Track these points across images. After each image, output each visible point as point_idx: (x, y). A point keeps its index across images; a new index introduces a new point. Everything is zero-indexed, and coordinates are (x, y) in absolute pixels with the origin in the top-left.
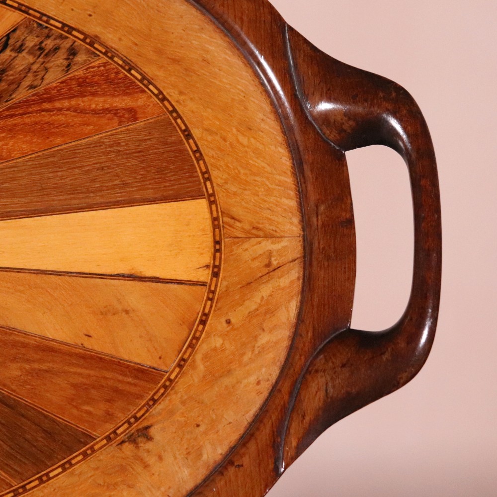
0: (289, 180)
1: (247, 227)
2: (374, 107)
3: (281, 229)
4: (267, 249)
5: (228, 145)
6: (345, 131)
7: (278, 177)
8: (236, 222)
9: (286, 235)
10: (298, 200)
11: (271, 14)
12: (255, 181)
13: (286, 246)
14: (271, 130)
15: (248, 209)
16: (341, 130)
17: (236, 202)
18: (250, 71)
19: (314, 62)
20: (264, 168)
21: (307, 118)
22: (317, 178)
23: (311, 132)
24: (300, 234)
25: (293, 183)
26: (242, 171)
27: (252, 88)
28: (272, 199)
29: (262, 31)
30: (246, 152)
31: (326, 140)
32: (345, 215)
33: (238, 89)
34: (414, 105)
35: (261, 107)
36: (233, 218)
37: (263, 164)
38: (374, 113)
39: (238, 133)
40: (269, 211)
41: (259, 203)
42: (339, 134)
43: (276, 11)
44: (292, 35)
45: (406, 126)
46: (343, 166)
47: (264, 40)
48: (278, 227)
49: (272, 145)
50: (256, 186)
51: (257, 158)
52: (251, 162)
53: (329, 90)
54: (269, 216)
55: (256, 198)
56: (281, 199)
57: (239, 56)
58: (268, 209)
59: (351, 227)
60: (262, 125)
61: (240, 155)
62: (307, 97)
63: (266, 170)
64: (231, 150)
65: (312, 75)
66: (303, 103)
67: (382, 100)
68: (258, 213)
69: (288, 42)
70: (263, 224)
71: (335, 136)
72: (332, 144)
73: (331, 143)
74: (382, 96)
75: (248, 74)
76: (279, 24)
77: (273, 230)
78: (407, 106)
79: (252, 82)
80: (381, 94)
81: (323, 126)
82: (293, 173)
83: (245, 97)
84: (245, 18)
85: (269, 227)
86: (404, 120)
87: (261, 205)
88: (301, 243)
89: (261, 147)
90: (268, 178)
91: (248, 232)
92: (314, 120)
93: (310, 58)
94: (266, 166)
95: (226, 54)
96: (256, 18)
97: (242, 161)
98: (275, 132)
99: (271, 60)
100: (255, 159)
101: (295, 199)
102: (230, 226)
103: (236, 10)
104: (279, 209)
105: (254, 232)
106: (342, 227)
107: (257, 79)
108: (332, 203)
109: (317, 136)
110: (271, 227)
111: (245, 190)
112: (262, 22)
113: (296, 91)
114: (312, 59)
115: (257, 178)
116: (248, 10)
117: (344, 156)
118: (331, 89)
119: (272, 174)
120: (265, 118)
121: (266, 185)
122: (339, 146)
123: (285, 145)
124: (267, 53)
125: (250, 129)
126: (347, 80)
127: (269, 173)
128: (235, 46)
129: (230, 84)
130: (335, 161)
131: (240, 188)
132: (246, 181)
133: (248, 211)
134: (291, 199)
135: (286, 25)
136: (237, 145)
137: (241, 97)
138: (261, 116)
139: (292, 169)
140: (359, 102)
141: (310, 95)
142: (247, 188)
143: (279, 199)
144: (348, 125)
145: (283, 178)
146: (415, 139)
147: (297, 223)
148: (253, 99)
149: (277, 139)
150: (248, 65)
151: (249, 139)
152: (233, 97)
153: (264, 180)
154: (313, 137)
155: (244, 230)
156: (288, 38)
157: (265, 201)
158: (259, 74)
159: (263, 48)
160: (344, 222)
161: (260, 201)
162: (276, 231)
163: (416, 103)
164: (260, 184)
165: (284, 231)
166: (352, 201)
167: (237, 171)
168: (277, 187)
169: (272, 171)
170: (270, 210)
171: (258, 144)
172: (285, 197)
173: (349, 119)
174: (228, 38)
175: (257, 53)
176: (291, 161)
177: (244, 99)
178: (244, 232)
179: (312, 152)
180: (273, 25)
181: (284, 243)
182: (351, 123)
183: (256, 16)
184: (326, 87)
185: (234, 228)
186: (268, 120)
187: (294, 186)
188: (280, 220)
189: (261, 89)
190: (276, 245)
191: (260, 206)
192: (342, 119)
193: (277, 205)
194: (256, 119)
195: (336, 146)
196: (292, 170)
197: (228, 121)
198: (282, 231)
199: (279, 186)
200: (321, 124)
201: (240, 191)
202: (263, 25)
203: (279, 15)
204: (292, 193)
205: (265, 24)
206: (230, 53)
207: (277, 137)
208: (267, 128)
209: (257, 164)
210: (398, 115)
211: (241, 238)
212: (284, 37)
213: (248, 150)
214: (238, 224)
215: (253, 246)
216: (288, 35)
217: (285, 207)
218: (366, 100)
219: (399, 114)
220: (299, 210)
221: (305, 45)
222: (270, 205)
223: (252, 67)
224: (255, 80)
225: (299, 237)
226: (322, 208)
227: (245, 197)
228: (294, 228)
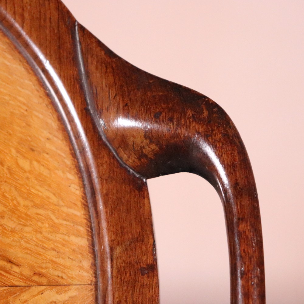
0: (79, 213)
1: (27, 272)
2: (181, 128)
3: (68, 275)
4: (51, 301)
5: (5, 170)
6: (146, 156)
7: (65, 209)
8: (14, 266)
9: (74, 283)
10: (90, 238)
11: (59, 10)
12: (37, 214)
13: (75, 296)
14: (59, 152)
15: (28, 249)
16: (141, 155)
17: (13, 240)
18: (34, 78)
19: (108, 70)
20: (49, 198)
21: (100, 138)
22: (112, 213)
23: (106, 155)
24: (91, 281)
25: (83, 216)
26: (22, 202)
27: (35, 100)
28: (58, 237)
29: (48, 31)
30: (28, 178)
31: (124, 165)
32: (146, 260)
33: (20, 101)
34: (230, 127)
35: (47, 123)
36: (10, 261)
37: (47, 194)
38: (182, 136)
39: (18, 155)
40: (54, 253)
41: (43, 242)
42: (139, 159)
43: (65, 7)
44: (83, 36)
45: (220, 154)
46: (144, 198)
47: (50, 42)
48: (64, 273)
49: (58, 170)
50: (38, 221)
51: (41, 186)
52: (33, 190)
53: (126, 105)
54: (54, 259)
55: (39, 236)
56: (69, 236)
57: (21, 61)
58: (54, 250)
59: (154, 276)
60: (48, 145)
61: (19, 182)
62: (101, 113)
63: (51, 201)
64: (9, 175)
65: (106, 86)
66: (96, 120)
67: (191, 120)
68: (40, 255)
69: (78, 44)
70: (46, 268)
71: (134, 161)
72: (131, 170)
73: (129, 169)
74: (191, 115)
75: (31, 83)
76: (68, 23)
77: (59, 276)
78: (222, 129)
79: (36, 93)
80: (190, 113)
81: (120, 148)
82: (84, 205)
83: (27, 110)
84: (26, 15)
85: (53, 273)
86: (218, 146)
87: (45, 245)
88: (93, 292)
89: (45, 172)
90: (53, 211)
91: (28, 279)
92: (109, 141)
93: (104, 65)
94: (51, 196)
95: (5, 58)
96: (40, 15)
97: (22, 189)
98: (63, 155)
99: (58, 66)
100: (38, 187)
101: (86, 237)
102: (6, 271)
103: (16, 6)
104: (67, 250)
105: (36, 278)
106: (142, 275)
107: (42, 89)
108: (130, 245)
109: (112, 160)
110: (56, 273)
111: (25, 225)
112: (48, 20)
113: (87, 104)
114: (106, 67)
115: (41, 211)
116: (30, 5)
117: (145, 185)
118: (129, 104)
119: (58, 206)
120: (50, 136)
121: (51, 219)
122: (138, 172)
123: (75, 170)
124: (54, 57)
125: (33, 150)
126: (149, 94)
127: (55, 205)
128: (16, 48)
129: (10, 95)
130: (135, 192)
131: (19, 224)
132: (26, 214)
133: (29, 252)
134: (82, 236)
135: (76, 24)
136: (17, 170)
137: (22, 111)
138: (46, 134)
139: (83, 199)
140: (163, 122)
141: (104, 111)
142: (28, 224)
143: (66, 238)
144: (150, 149)
145: (71, 211)
146: (232, 171)
147: (89, 268)
148: (36, 114)
149: (65, 163)
150: (31, 72)
151: (31, 163)
152: (11, 110)
153: (50, 213)
154: (108, 162)
155: (23, 277)
156: (78, 39)
157: (49, 239)
158: (44, 82)
159: (48, 52)
160: (144, 268)
161: (44, 240)
162: (62, 278)
163: (233, 123)
164: (44, 218)
165: (72, 278)
166: (154, 241)
167: (15, 202)
168: (65, 222)
169: (58, 202)
170: (55, 251)
171: (42, 168)
172: (74, 235)
173: (151, 142)
174: (8, 39)
175: (42, 57)
176: (82, 189)
177: (25, 113)
178: (23, 279)
179: (106, 180)
180: (60, 23)
181: (72, 292)
182: (153, 146)
183: (40, 12)
184: (123, 102)
185: (10, 274)
186: (55, 139)
187: (85, 221)
188: (68, 263)
189: (46, 101)
190: (62, 295)
191: (44, 247)
192: (142, 142)
193: (63, 245)
194: (40, 138)
195: (135, 173)
196: (83, 201)
197: (6, 141)
198: (69, 277)
199: (67, 221)
200: (117, 146)
201: (18, 228)
202: (48, 24)
203: (68, 12)
204: (83, 230)
205: (50, 22)
206: (9, 57)
207: (66, 160)
208: (54, 149)
209: (40, 194)
210: (210, 140)
211: (20, 286)
212: (74, 38)
213: (30, 176)
214: (16, 269)
215: (34, 296)
216: (79, 37)
217: (73, 247)
218: (171, 120)
219: (212, 139)
220: (91, 251)
221: (99, 49)
222: (55, 244)
223: (36, 74)
224: (40, 90)
225: (91, 284)
226: (118, 251)
227: (25, 235)
228: (85, 274)
